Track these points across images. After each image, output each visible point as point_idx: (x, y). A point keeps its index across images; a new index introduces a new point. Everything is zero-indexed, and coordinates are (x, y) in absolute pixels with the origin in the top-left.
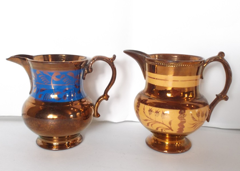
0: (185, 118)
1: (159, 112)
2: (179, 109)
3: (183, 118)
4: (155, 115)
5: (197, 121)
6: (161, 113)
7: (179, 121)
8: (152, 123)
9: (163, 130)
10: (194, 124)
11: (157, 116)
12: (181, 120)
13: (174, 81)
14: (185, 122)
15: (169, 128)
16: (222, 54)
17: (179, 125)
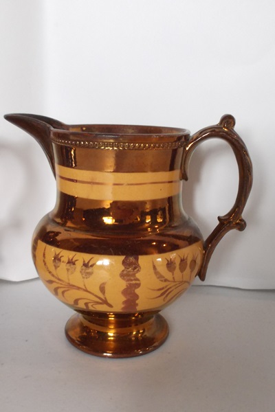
0: (138, 275)
1: (76, 263)
2: (123, 255)
3: (134, 275)
4: (68, 270)
5: (169, 281)
6: (79, 264)
7: (123, 284)
8: (62, 290)
9: (90, 305)
10: (163, 288)
11: (72, 273)
12: (128, 280)
13: (115, 184)
14: (138, 285)
15: (100, 301)
16: (228, 120)
17: (125, 292)
